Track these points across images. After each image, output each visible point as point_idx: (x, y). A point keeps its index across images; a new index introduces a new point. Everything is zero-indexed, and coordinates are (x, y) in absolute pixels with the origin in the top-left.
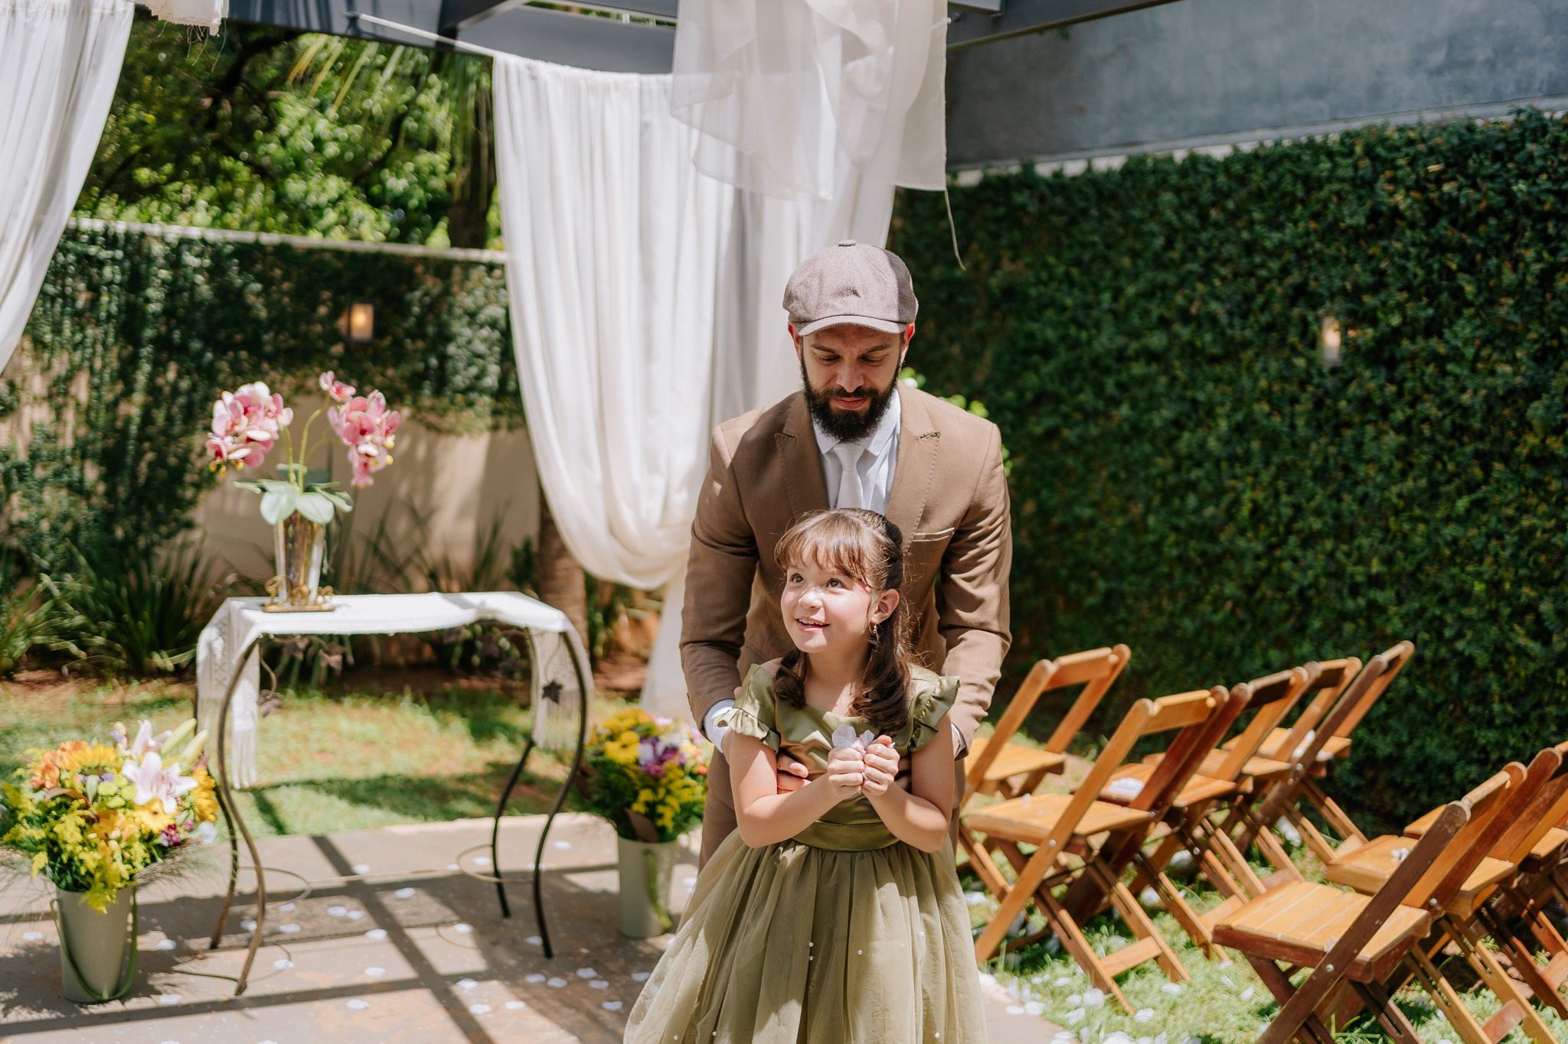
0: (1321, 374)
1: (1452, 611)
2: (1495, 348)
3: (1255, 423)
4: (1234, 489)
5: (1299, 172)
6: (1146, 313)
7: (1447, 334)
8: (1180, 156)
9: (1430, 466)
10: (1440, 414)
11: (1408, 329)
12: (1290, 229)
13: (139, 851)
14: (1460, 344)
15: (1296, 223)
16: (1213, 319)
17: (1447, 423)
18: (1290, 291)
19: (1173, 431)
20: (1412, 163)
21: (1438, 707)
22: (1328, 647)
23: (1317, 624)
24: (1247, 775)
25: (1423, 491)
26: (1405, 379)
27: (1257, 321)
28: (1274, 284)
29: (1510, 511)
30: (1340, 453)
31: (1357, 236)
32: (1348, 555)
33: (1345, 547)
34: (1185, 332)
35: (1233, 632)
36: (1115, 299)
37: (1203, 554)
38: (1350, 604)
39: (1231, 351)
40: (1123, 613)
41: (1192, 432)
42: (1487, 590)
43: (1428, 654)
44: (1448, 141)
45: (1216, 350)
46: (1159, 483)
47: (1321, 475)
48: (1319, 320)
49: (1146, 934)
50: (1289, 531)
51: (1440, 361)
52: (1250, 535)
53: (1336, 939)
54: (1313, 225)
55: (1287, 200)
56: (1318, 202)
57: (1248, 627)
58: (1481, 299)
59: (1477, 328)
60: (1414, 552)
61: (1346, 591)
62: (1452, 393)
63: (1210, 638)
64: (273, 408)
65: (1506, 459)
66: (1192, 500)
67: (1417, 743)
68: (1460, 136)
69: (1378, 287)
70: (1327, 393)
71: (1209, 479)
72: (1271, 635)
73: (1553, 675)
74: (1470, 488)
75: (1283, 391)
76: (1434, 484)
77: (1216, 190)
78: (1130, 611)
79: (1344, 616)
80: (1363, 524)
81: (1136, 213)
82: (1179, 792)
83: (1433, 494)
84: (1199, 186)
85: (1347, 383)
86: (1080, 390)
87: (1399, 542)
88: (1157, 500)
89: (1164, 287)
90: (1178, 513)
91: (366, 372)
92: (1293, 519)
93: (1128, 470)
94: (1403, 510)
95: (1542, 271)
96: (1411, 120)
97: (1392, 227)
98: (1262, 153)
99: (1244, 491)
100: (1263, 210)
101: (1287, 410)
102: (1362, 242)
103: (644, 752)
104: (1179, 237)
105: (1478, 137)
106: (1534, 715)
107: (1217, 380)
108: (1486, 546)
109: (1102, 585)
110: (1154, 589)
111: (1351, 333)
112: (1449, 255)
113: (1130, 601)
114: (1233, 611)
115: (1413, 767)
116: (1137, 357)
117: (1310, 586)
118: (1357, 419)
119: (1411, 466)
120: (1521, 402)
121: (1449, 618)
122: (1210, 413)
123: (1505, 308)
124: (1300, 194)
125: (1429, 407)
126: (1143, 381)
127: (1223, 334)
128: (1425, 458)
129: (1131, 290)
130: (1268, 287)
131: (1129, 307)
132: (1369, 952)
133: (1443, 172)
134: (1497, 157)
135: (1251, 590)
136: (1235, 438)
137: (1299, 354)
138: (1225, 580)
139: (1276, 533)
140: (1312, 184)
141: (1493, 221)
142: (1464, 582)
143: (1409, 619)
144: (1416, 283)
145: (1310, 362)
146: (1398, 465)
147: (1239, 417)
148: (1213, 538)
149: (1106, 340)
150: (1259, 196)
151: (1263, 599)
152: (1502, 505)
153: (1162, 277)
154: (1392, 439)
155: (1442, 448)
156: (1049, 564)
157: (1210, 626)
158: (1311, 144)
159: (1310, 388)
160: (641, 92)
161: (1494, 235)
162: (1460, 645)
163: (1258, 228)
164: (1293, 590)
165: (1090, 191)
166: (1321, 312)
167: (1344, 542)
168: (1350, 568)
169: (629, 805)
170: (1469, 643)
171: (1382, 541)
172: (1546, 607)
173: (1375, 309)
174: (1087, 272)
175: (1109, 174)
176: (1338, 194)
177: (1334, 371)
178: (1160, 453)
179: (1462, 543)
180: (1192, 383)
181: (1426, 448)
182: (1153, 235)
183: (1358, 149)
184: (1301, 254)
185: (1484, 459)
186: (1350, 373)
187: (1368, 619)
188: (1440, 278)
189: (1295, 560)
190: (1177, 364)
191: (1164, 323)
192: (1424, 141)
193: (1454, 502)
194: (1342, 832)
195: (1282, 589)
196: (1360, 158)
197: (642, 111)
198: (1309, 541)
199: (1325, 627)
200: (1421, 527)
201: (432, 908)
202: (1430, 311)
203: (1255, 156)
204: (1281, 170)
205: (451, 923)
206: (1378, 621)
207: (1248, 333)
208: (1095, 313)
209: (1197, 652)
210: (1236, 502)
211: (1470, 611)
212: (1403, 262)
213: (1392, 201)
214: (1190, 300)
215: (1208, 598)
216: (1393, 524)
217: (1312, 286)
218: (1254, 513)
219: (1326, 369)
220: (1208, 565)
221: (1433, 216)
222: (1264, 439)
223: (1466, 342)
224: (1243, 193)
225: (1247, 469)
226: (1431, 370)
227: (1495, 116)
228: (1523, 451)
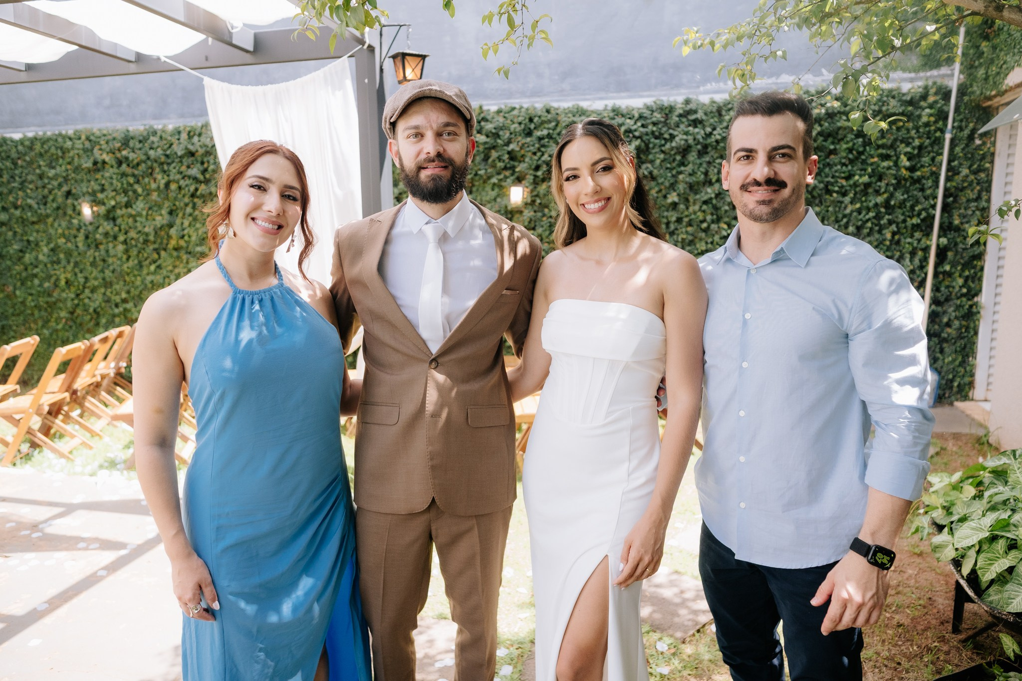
0: (85, 225)
2: (153, 211)
3: (59, 247)
4: (56, 274)
5: (58, 145)
7: (134, 206)
9: (138, 255)
10: (138, 236)
11: (118, 206)
12: (58, 168)
14: (139, 210)
15: (61, 166)
16: (30, 207)
17: (141, 239)
18: (65, 193)
19: (21, 254)
20: (107, 143)
23: (103, 321)
25: (136, 265)
26: (121, 225)
27: (51, 206)
28: (56, 191)
29: (170, 268)
30: (100, 255)
31: (89, 171)
32: (112, 293)
33: (109, 290)
34: (18, 213)
35: (67, 331)
37: (47, 303)
38: (116, 311)
39: (42, 219)
40: (12, 334)
41: (30, 253)
44: (120, 135)
45: (35, 219)
46: (18, 276)
47: (93, 264)
48: (80, 204)
50: (84, 287)
51: (134, 217)
52: (67, 291)
54: (69, 167)
55: (55, 157)
56: (69, 157)
57: (74, 328)
58: (144, 193)
59: (145, 204)
60: (137, 287)
61: (113, 306)
62: (140, 228)
63: (57, 336)
65: (165, 250)
66: (36, 282)
69: (103, 190)
70: (89, 233)
71: (43, 272)
72: (85, 328)
74: (155, 262)
75: (70, 233)
76: (140, 263)
77: (18, 152)
78: (15, 332)
79: (114, 316)
80: (115, 280)
83: (140, 265)
85: (98, 227)
87: (131, 284)
88: (19, 284)
90: (30, 288)
92: (85, 283)
94: (130, 273)
95: (165, 183)
97: (104, 167)
98: (38, 137)
99: (60, 275)
100: (44, 161)
102: (92, 173)
105: (131, 134)
107: (37, 231)
110: (25, 321)
111: (95, 209)
112: (129, 178)
113: (14, 328)
114: (66, 323)
117: (98, 307)
118: (104, 241)
119: (130, 256)
120: (167, 229)
122: (37, 245)
123: (154, 196)
125: (132, 234)
127: (36, 212)
128: (135, 253)
130: (53, 192)
133: (121, 147)
134: (140, 142)
135: (72, 313)
136: (52, 254)
137: (74, 218)
138: (59, 311)
139: (79, 289)
140: (64, 151)
141: (143, 165)
145: (80, 221)
146: (125, 257)
147: (52, 245)
148: (50, 295)
150: (41, 155)
151: (78, 315)
152: (167, 266)
154: (121, 248)
155: (141, 248)
157: (57, 331)
158: (60, 135)
159: (82, 231)
161: (145, 170)
163: (43, 168)
164: (91, 310)
166: (80, 201)
168: (113, 298)
171: (124, 285)
173: (103, 199)
176: (78, 154)
177: (91, 224)
178: (15, 264)
179: (155, 281)
180: (25, 233)
181: (134, 249)
183: (83, 137)
184: (66, 178)
185: (157, 251)
186: (98, 224)
188: (127, 186)
189: (89, 298)
190: (16, 226)
191: (5, 209)
193: (149, 267)
195: (86, 310)
196: (84, 141)
198: (93, 291)
199: (107, 320)
200: (139, 278)
202: (126, 199)
203: (35, 138)
204: (49, 144)
207: (48, 211)
209: (52, 342)
210: (58, 280)
212: (111, 181)
213: (102, 157)
214: (17, 199)
216: (127, 278)
217: (74, 191)
218: (67, 283)
219: (87, 223)
220: (50, 307)
221: (120, 163)
222: (65, 253)
223: (143, 209)
224: (33, 154)
225: (60, 265)
226: (131, 220)
227: (137, 127)
228: (170, 246)
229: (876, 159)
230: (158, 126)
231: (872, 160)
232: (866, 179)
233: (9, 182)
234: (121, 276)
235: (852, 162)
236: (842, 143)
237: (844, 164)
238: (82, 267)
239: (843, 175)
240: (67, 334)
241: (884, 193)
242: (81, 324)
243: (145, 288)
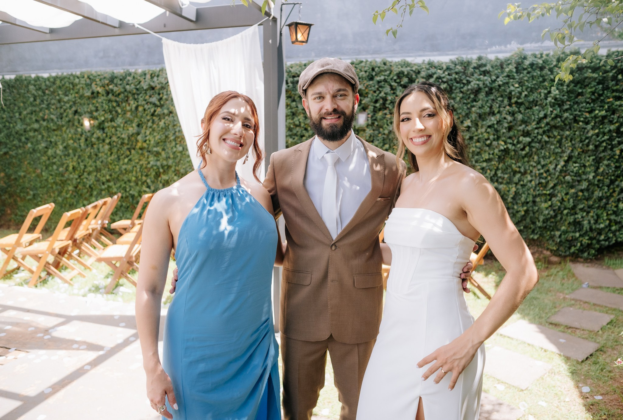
0: (85, 132)
1: (128, 185)
2: (127, 124)
3: (69, 146)
4: (67, 163)
5: (70, 81)
6: (31, 119)
7: (116, 121)
8: (33, 76)
9: (117, 152)
10: (117, 140)
11: (106, 120)
12: (70, 96)
14: (119, 123)
15: (72, 94)
16: (52, 120)
17: (119, 142)
18: (74, 112)
19: (46, 150)
20: (100, 80)
21: (128, 207)
22: (99, 197)
23: (95, 193)
25: (116, 158)
26: (107, 132)
27: (65, 120)
28: (68, 110)
29: (137, 161)
30: (94, 151)
31: (89, 98)
32: (101, 175)
33: (99, 174)
34: (45, 124)
35: (73, 198)
36: (20, 115)
37: (61, 180)
38: (103, 187)
39: (59, 128)
40: (39, 199)
41: (52, 149)
42: (135, 179)
44: (108, 75)
45: (55, 128)
46: (44, 164)
47: (90, 157)
48: (82, 119)
50: (84, 171)
51: (115, 128)
52: (73, 174)
54: (76, 95)
55: (68, 89)
56: (77, 89)
57: (77, 197)
58: (122, 113)
59: (123, 120)
60: (116, 173)
61: (101, 184)
62: (119, 135)
63: (67, 202)
65: (134, 149)
66: (55, 167)
69: (97, 110)
70: (88, 137)
71: (59, 161)
72: (84, 197)
74: (127, 156)
75: (76, 137)
76: (118, 157)
77: (46, 85)
78: (41, 198)
79: (102, 190)
80: (103, 168)
81: (23, 91)
84: (41, 84)
85: (93, 134)
86: (13, 141)
87: (112, 171)
88: (44, 168)
89: (35, 111)
90: (51, 171)
92: (84, 169)
93: (33, 161)
94: (112, 163)
95: (136, 106)
97: (98, 96)
98: (59, 76)
99: (69, 163)
100: (62, 91)
101: (78, 142)
102: (91, 100)
104: (38, 98)
105: (115, 75)
107: (56, 135)
108: (133, 169)
109: (31, 193)
110: (48, 192)
111: (92, 122)
112: (113, 103)
113: (41, 195)
114: (72, 194)
116: (30, 130)
117: (92, 184)
118: (97, 143)
119: (112, 153)
120: (136, 136)
121: (127, 187)
122: (56, 144)
123: (129, 115)
125: (114, 139)
126: (34, 137)
127: (56, 123)
128: (115, 151)
129: (25, 112)
130: (67, 111)
131: (25, 118)
133: (109, 83)
134: (121, 80)
135: (76, 187)
136: (64, 150)
137: (78, 128)
138: (68, 186)
139: (80, 173)
140: (74, 85)
141: (122, 95)
142: (129, 178)
143: (118, 189)
145: (82, 129)
146: (109, 153)
147: (65, 144)
148: (63, 176)
149: (19, 127)
150: (60, 87)
151: (80, 189)
152: (135, 159)
153: (34, 109)
154: (107, 147)
155: (119, 148)
156: (12, 190)
157: (66, 198)
158: (72, 75)
159: (83, 136)
161: (123, 98)
163: (61, 96)
164: (88, 186)
166: (83, 117)
167: (99, 172)
168: (101, 179)
171: (108, 171)
172: (149, 181)
173: (97, 116)
174: (9, 108)
175: (10, 80)
176: (82, 87)
177: (89, 131)
178: (42, 155)
179: (127, 169)
180: (49, 136)
181: (115, 148)
182: (29, 97)
183: (86, 77)
184: (75, 102)
185: (129, 149)
186: (93, 132)
187: (108, 190)
188: (112, 108)
189: (87, 178)
190: (43, 132)
191: (37, 121)
193: (124, 160)
195: (84, 186)
196: (86, 79)
198: (89, 174)
199: (97, 194)
200: (117, 167)
202: (111, 116)
203: (56, 77)
204: (65, 81)
206: (110, 190)
207: (63, 123)
208: (14, 119)
209: (63, 205)
210: (68, 166)
212: (102, 104)
213: (97, 90)
214: (45, 115)
216: (110, 167)
217: (79, 110)
218: (73, 168)
219: (87, 131)
220: (63, 183)
221: (108, 93)
222: (73, 150)
223: (121, 123)
224: (55, 86)
225: (69, 157)
226: (113, 130)
227: (119, 71)
228: (138, 147)
229: (611, 100)
230: (132, 70)
231: (609, 100)
232: (603, 113)
233: (40, 104)
234: (107, 165)
235: (593, 101)
236: (587, 88)
237: (588, 103)
238: (83, 158)
239: (587, 110)
240: (72, 201)
241: (616, 123)
242: (81, 195)
243: (121, 173)
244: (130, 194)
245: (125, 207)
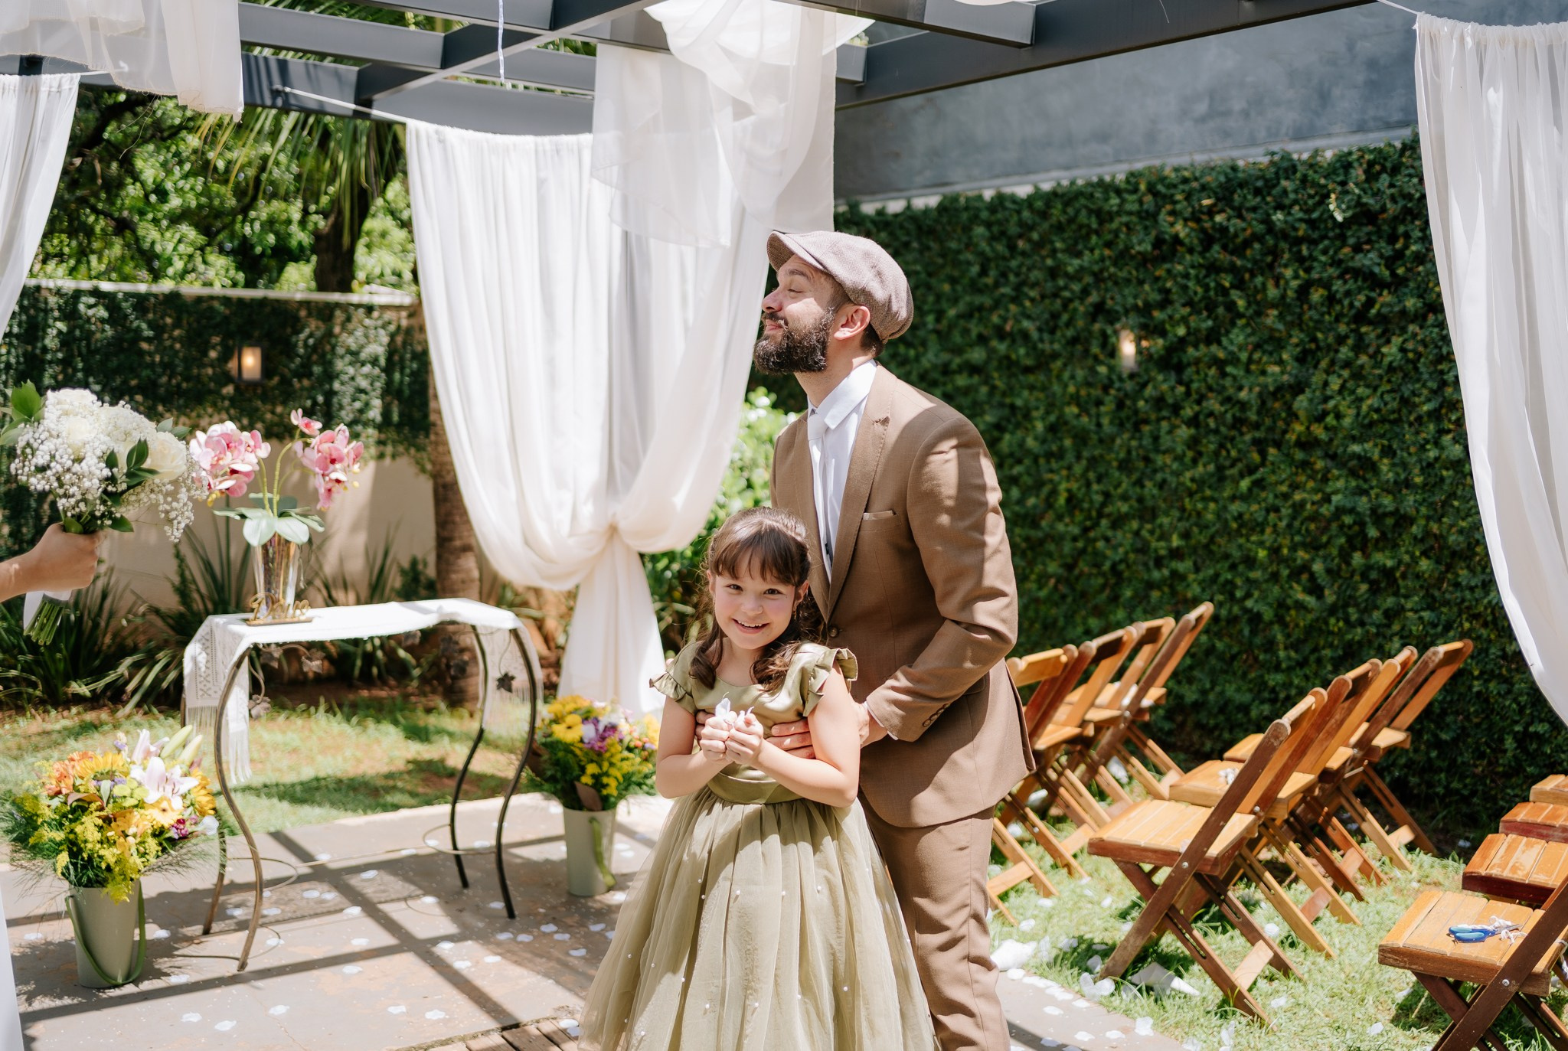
0: (1121, 379)
1: (1241, 575)
2: (1264, 352)
3: (1066, 423)
4: (1051, 481)
5: (1092, 206)
6: (966, 332)
7: (1225, 341)
8: (988, 194)
9: (1217, 454)
10: (1223, 409)
11: (1192, 338)
12: (1087, 255)
13: (152, 845)
14: (1235, 349)
15: (1092, 250)
16: (1025, 335)
17: (1229, 416)
18: (1091, 309)
19: (996, 434)
20: (1188, 197)
21: (1233, 657)
22: (1139, 611)
23: (1128, 593)
24: (1089, 722)
25: (1212, 475)
26: (1191, 381)
27: (1064, 336)
28: (1076, 303)
29: (1284, 488)
30: (1140, 446)
31: (1144, 260)
32: (1152, 532)
33: (1148, 526)
34: (1002, 347)
35: (1056, 605)
36: (938, 320)
37: (1027, 539)
38: (1156, 575)
39: (1043, 362)
41: (1012, 433)
42: (1269, 555)
43: (1224, 612)
44: (1217, 179)
45: (1029, 362)
47: (1125, 466)
48: (1116, 333)
49: (1019, 859)
50: (1100, 515)
51: (1220, 364)
52: (1067, 520)
53: (1189, 841)
54: (1107, 252)
55: (1084, 231)
56: (1110, 232)
57: (1069, 600)
58: (1251, 311)
59: (1249, 335)
60: (1207, 527)
61: (1151, 564)
62: (1231, 391)
63: (1037, 611)
64: (252, 443)
65: (1278, 445)
66: (1015, 492)
67: (1218, 689)
68: (1226, 175)
69: (1165, 303)
70: (1126, 395)
71: (1029, 474)
72: (1090, 605)
73: (1327, 623)
74: (1251, 470)
75: (1089, 395)
76: (1220, 469)
77: (1021, 224)
79: (1150, 585)
80: (1163, 505)
81: (953, 245)
82: (1039, 737)
83: (1220, 476)
84: (1007, 220)
85: (1144, 385)
87: (1193, 519)
89: (980, 308)
91: (257, 410)
92: (1103, 505)
94: (1196, 492)
95: (1300, 286)
96: (1184, 160)
97: (1174, 252)
98: (1060, 191)
99: (1059, 483)
100: (1064, 240)
101: (1093, 411)
102: (1149, 266)
103: (588, 732)
104: (993, 265)
105: (1241, 175)
106: (1312, 658)
107: (1032, 388)
108: (1266, 519)
111: (1144, 344)
112: (1223, 275)
114: (1056, 588)
115: (1215, 710)
116: (960, 370)
117: (1121, 561)
118: (1153, 417)
119: (1200, 454)
120: (1288, 397)
121: (1239, 581)
122: (1027, 416)
123: (1271, 317)
124: (1094, 226)
125: (1213, 404)
126: (967, 391)
127: (1035, 348)
128: (1212, 447)
129: (952, 313)
130: (1071, 306)
131: (951, 327)
132: (1215, 850)
133: (1214, 205)
134: (1257, 192)
135: (1070, 567)
136: (1050, 437)
137: (1101, 363)
138: (1048, 561)
139: (1089, 518)
140: (1104, 217)
141: (1257, 246)
142: (1250, 550)
143: (1206, 583)
144: (1196, 299)
145: (1111, 369)
146: (1190, 454)
147: (1052, 418)
148: (1035, 524)
149: (931, 357)
150: (1059, 228)
151: (1081, 574)
152: (1277, 483)
153: (978, 300)
154: (1184, 432)
155: (1226, 438)
157: (1037, 601)
158: (1101, 183)
159: (1113, 392)
160: (536, 151)
161: (1258, 257)
162: (1249, 603)
163: (1060, 255)
164: (1107, 566)
165: (911, 227)
166: (1118, 326)
167: (1148, 522)
168: (1154, 544)
169: (578, 778)
170: (1256, 601)
171: (1180, 519)
172: (1318, 567)
173: (1163, 322)
175: (926, 211)
176: (1127, 225)
177: (1132, 376)
179: (1246, 517)
180: (1010, 391)
181: (1212, 438)
182: (969, 263)
183: (1143, 187)
184: (1098, 277)
185: (1260, 445)
186: (1146, 378)
187: (1171, 587)
188: (1216, 294)
189: (1107, 540)
190: (996, 375)
191: (982, 340)
192: (1196, 179)
193: (1238, 483)
194: (1163, 768)
195: (1097, 565)
196: (1144, 195)
197: (538, 169)
198: (1118, 522)
199: (1135, 595)
200: (1212, 506)
201: (396, 885)
202: (1210, 323)
203: (1054, 194)
204: (1077, 205)
205: (418, 897)
206: (1180, 588)
207: (1056, 346)
208: (921, 333)
210: (1054, 492)
211: (1256, 574)
212: (1184, 281)
213: (1173, 231)
214: (1005, 320)
215: (1033, 577)
216: (1188, 504)
217: (1109, 304)
218: (1069, 501)
219: (1125, 375)
220: (1032, 548)
221: (1208, 242)
222: (1075, 437)
223: (1241, 348)
224: (1046, 226)
225: (1061, 463)
226: (1213, 372)
227: (1253, 157)
228: (1292, 437)
230: (1300, 152)
233: (997, 285)
234: (1175, 496)
240: (1054, 611)
242: (1083, 595)
243: (1225, 530)
244: (1246, 611)
245: (1221, 657)
